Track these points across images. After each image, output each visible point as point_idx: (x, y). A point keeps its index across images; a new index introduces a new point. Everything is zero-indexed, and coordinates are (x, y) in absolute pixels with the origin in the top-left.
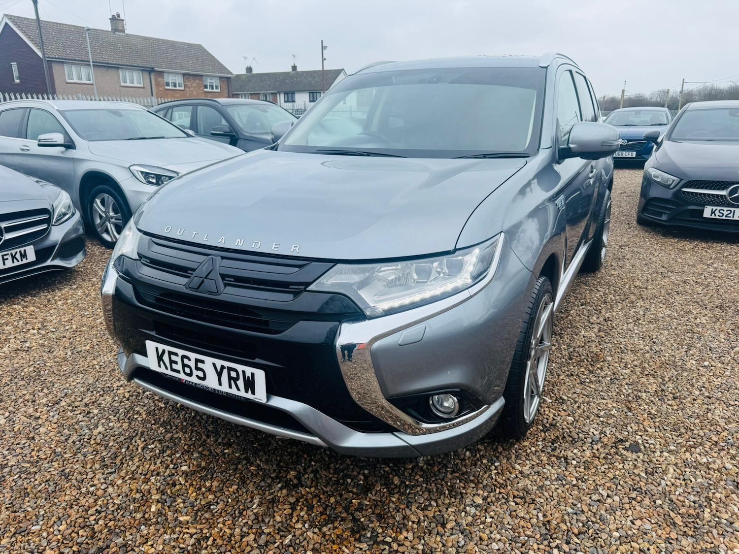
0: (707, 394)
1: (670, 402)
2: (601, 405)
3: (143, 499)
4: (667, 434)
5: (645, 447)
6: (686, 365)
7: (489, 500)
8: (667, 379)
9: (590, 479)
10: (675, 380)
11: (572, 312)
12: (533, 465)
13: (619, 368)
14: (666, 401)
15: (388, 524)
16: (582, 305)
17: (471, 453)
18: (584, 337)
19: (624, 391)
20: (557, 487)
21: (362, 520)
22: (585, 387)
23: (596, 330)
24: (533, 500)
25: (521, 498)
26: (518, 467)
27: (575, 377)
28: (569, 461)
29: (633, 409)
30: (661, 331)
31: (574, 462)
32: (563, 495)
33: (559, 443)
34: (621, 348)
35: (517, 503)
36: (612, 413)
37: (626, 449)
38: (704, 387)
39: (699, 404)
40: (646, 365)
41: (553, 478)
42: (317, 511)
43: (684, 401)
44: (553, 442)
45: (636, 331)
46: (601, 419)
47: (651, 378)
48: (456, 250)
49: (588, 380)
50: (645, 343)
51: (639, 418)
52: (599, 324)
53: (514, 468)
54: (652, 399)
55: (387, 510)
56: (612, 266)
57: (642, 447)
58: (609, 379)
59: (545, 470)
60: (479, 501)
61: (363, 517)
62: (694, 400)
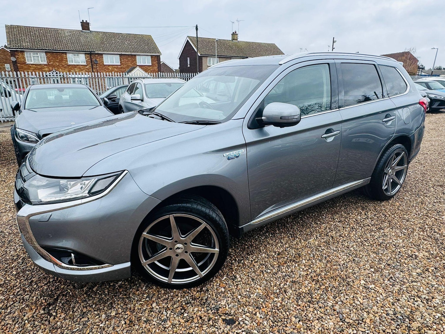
0: (337, 307)
1: (300, 303)
2: (251, 289)
3: (15, 260)
4: (265, 322)
5: (239, 323)
6: (353, 282)
7: (118, 315)
8: (323, 287)
9: (178, 328)
10: (329, 290)
11: (324, 225)
12: (164, 307)
13: (302, 270)
14: (299, 301)
15: (64, 307)
16: (339, 222)
17: (146, 289)
18: (308, 243)
19: (282, 285)
20: (156, 324)
21: (59, 300)
22: (262, 274)
23: (323, 241)
24: (134, 325)
25: (130, 321)
26: (154, 305)
27: (264, 266)
28: (184, 313)
29: (268, 298)
30: (371, 254)
31: (186, 315)
32: (151, 330)
33: (195, 301)
34: (323, 257)
35: (125, 323)
36: (251, 295)
37: (223, 320)
38: (342, 302)
39: (320, 311)
40: (323, 274)
41: (162, 319)
42: (51, 289)
43: (311, 306)
44: (194, 299)
45: (352, 249)
46: (239, 297)
47: (314, 283)
48: (82, 177)
49: (269, 271)
50: (345, 259)
51: (263, 305)
52: (332, 237)
53: (151, 305)
54: (292, 296)
55: (72, 301)
56: (404, 199)
57: (237, 323)
58: (284, 274)
59: (164, 312)
60: (113, 314)
61: (60, 300)
62: (320, 307)
